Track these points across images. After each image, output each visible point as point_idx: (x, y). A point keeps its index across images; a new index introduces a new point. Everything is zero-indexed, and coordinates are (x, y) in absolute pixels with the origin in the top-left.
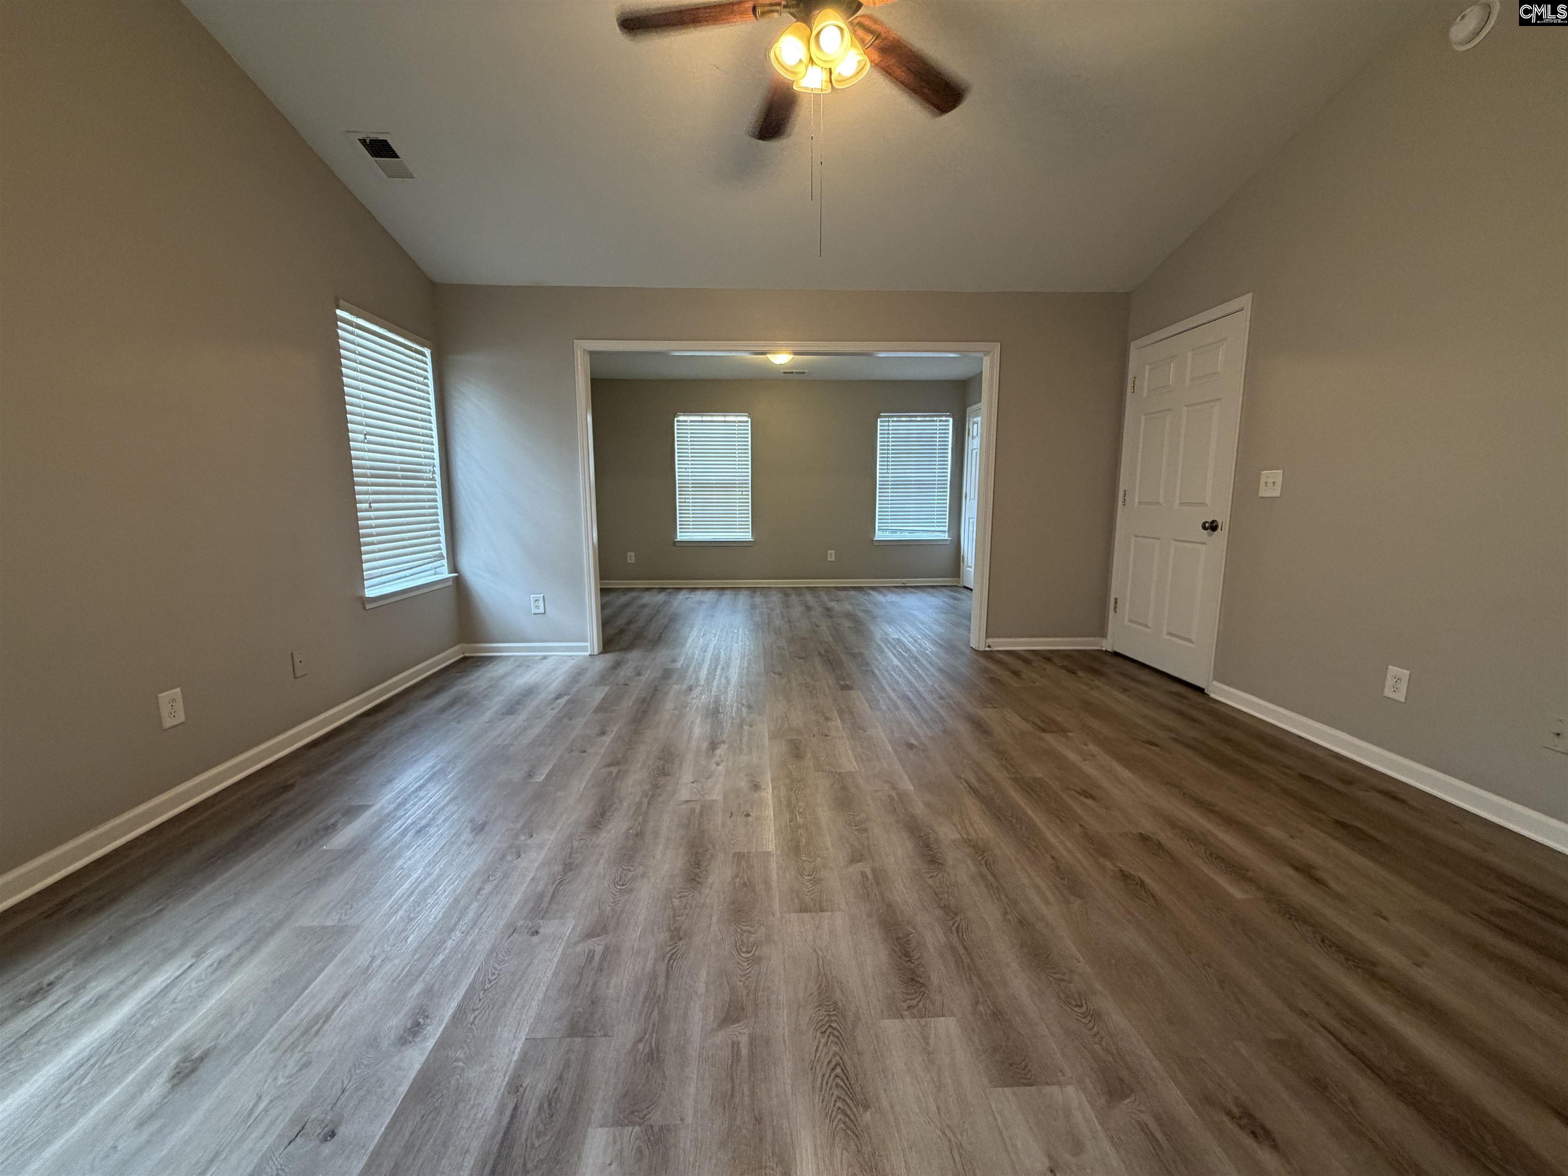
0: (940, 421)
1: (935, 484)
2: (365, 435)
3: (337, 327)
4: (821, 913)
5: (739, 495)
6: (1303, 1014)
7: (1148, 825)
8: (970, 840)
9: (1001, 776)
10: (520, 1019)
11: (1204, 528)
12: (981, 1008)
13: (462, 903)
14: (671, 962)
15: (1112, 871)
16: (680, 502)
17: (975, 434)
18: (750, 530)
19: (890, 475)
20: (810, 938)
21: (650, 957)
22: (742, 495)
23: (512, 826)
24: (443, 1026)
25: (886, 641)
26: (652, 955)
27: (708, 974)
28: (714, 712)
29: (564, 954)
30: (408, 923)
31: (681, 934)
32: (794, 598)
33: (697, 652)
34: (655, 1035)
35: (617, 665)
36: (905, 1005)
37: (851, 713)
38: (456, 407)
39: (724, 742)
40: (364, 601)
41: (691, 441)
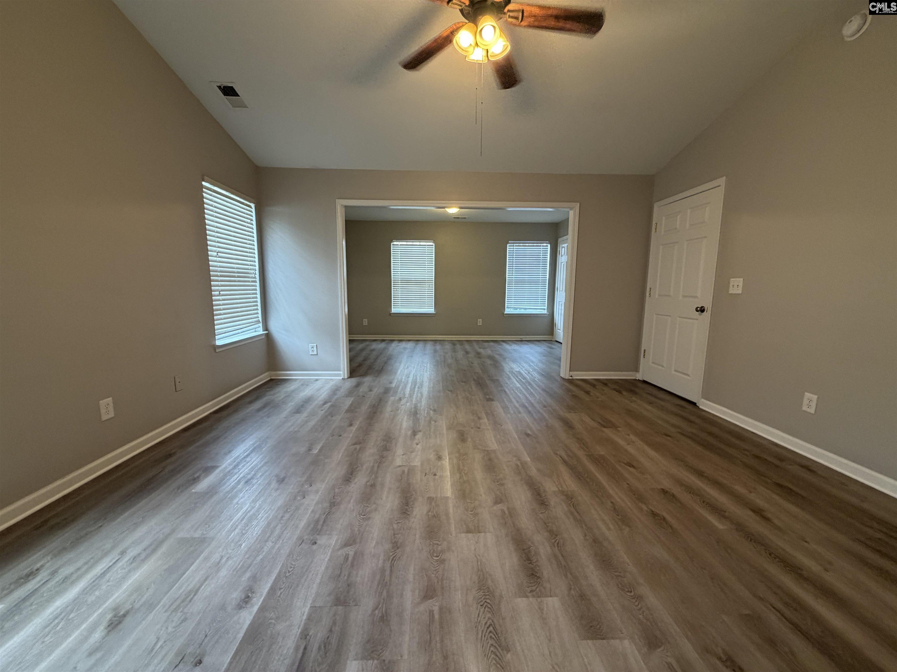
0: (543, 246)
1: (539, 282)
2: (217, 253)
3: (203, 192)
4: (479, 534)
5: (427, 287)
6: (761, 599)
7: (667, 484)
8: (564, 492)
9: (581, 454)
10: (307, 595)
11: (697, 311)
12: (573, 592)
13: (272, 526)
14: (393, 561)
15: (647, 511)
16: (393, 291)
17: (563, 254)
18: (434, 307)
19: (514, 277)
20: (473, 548)
21: (380, 559)
22: (429, 287)
23: (299, 479)
24: (263, 598)
25: (512, 373)
26: (382, 558)
27: (414, 570)
28: (414, 413)
29: (331, 556)
30: (241, 536)
31: (399, 545)
32: (458, 346)
33: (404, 378)
34: (384, 606)
35: (358, 385)
36: (529, 590)
37: (493, 415)
38: (268, 237)
39: (420, 431)
40: (215, 347)
41: (400, 256)
